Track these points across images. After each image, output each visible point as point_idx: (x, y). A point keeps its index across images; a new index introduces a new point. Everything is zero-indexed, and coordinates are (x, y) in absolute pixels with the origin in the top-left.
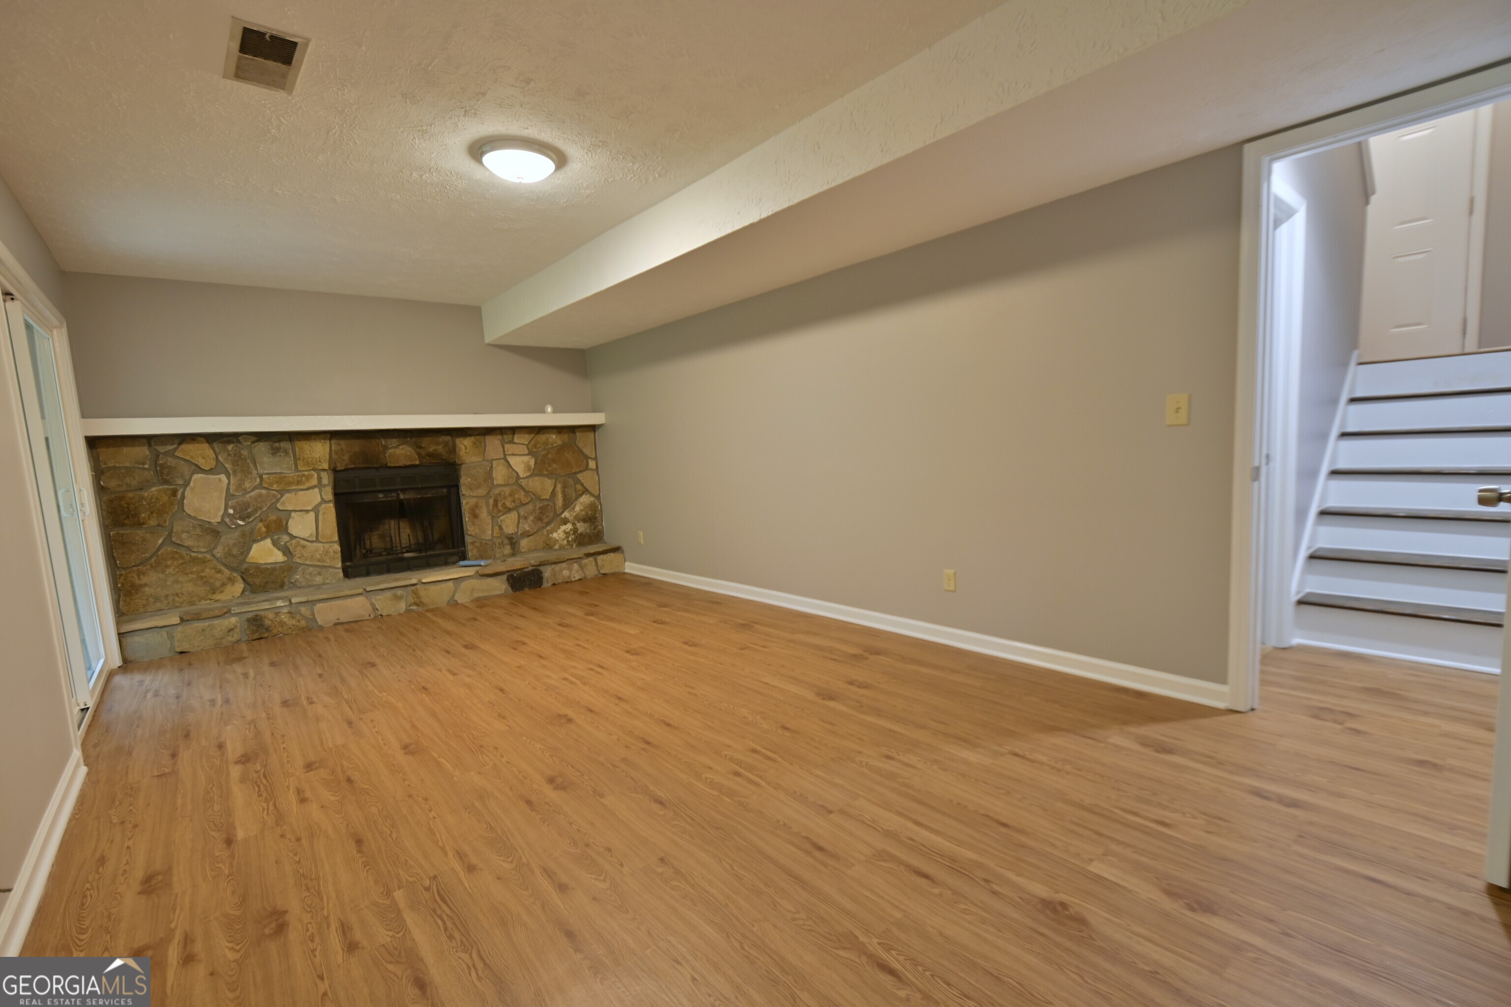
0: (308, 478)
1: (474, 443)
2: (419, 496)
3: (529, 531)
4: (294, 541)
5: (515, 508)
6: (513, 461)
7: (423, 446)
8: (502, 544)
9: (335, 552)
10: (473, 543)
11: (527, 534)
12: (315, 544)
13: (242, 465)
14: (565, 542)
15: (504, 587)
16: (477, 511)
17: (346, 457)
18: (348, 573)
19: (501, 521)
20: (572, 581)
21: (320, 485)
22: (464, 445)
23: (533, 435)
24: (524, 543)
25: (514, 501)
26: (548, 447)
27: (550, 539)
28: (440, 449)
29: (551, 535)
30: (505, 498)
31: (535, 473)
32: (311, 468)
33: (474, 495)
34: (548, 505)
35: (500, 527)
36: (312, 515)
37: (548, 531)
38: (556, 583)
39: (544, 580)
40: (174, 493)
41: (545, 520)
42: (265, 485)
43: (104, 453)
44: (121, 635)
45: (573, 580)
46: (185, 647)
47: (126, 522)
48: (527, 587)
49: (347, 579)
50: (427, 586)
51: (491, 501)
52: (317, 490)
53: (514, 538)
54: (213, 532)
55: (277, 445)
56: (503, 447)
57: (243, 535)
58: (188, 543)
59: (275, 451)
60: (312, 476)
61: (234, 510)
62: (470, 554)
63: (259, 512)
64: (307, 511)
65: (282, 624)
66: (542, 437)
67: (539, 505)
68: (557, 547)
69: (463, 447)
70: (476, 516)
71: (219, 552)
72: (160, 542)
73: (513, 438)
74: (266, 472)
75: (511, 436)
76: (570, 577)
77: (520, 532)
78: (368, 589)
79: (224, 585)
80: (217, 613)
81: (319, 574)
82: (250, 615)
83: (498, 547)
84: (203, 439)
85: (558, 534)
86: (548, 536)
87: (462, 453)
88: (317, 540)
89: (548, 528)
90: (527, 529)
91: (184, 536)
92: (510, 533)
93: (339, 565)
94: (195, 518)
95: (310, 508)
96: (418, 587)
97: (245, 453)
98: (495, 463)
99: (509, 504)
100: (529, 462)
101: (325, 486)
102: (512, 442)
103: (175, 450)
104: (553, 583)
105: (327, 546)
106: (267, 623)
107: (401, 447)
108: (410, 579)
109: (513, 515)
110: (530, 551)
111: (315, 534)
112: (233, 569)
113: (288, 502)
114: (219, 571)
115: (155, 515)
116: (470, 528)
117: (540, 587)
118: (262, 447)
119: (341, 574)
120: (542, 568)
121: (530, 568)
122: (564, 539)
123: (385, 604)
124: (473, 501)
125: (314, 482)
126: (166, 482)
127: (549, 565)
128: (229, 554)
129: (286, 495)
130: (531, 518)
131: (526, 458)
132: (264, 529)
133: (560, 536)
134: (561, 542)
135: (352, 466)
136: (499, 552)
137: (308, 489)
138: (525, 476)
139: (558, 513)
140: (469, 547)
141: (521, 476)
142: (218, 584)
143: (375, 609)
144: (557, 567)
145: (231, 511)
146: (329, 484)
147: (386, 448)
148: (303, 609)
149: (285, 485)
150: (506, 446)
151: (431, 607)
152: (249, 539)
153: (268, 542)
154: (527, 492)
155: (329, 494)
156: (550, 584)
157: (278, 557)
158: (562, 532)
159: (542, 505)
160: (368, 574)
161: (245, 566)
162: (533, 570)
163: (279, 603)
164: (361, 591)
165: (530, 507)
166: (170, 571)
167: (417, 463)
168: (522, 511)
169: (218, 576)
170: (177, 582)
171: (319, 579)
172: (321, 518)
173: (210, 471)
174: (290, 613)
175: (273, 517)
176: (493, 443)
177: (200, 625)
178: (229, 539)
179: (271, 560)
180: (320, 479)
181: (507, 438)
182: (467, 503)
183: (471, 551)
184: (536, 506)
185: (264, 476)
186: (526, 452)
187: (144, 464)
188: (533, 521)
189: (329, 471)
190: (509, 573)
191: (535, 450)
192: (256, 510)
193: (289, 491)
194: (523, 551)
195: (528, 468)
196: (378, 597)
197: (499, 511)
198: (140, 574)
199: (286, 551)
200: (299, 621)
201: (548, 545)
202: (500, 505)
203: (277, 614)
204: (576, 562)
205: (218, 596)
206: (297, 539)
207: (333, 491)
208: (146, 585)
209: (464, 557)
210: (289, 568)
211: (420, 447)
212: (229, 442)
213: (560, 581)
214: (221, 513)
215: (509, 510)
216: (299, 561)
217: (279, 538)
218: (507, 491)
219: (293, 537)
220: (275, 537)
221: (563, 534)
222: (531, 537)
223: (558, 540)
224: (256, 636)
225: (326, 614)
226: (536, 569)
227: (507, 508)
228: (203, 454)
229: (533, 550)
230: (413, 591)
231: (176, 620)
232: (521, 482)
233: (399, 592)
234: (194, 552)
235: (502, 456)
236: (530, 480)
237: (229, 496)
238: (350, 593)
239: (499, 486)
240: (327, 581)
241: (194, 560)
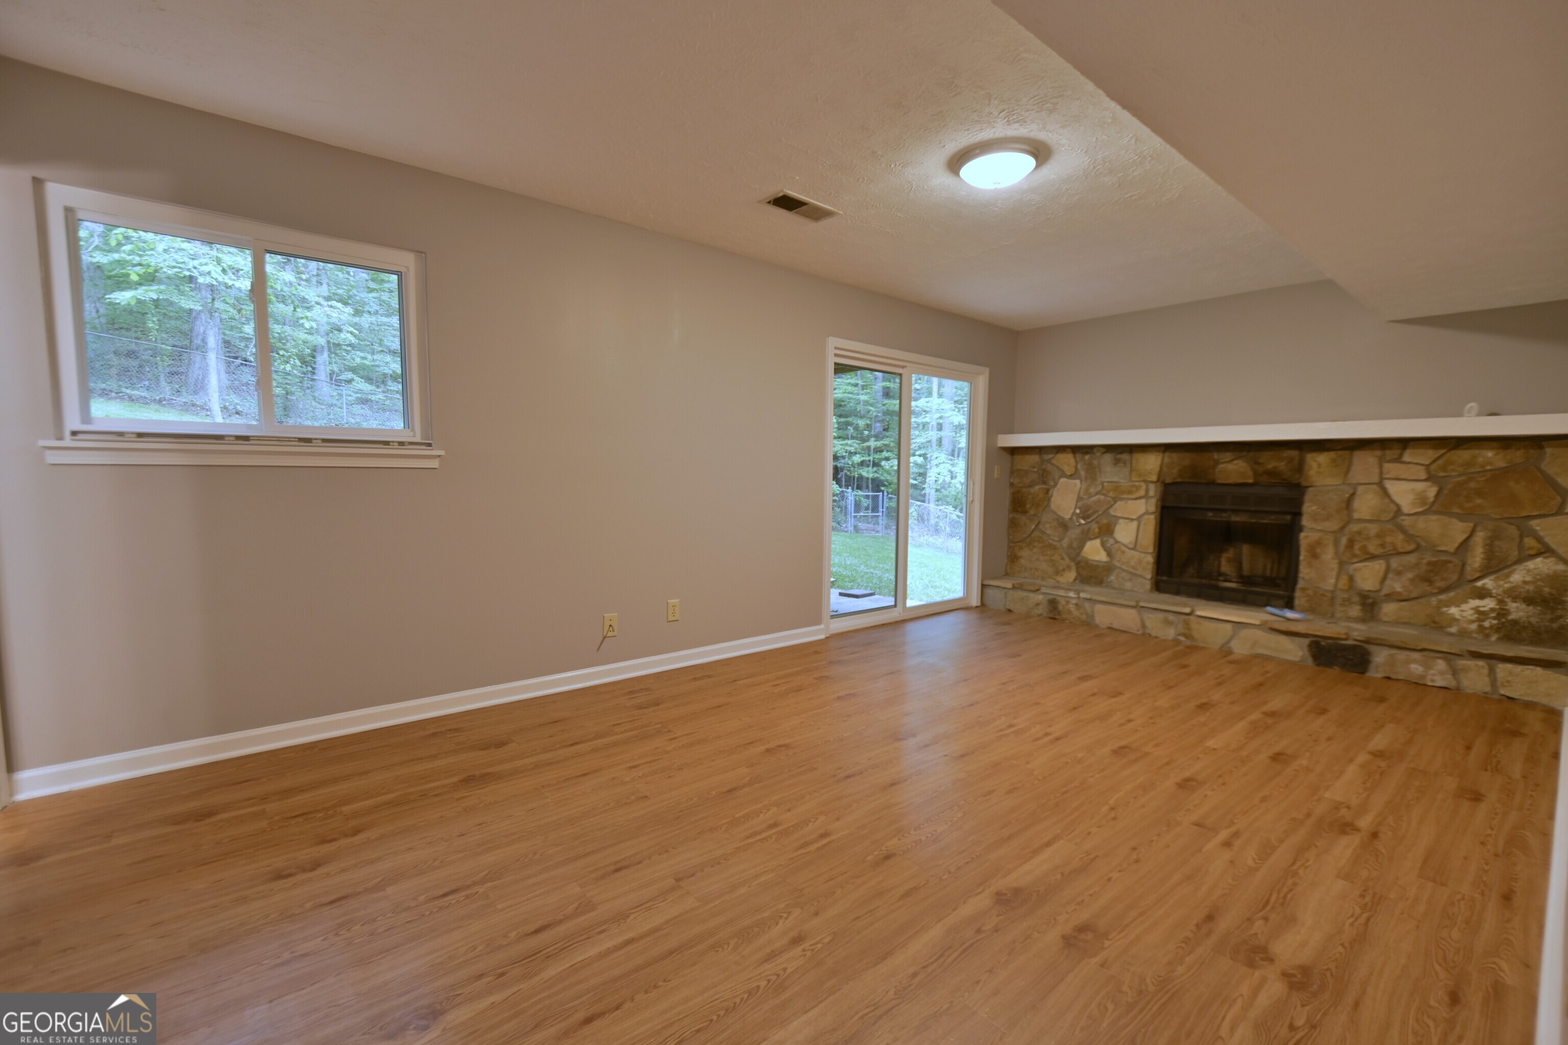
0: (1138, 488)
1: (1334, 461)
2: (1253, 521)
3: (1399, 593)
4: (1117, 545)
5: (1385, 556)
6: (1393, 488)
7: (1261, 461)
8: (1347, 602)
9: (1148, 563)
10: (1303, 589)
11: (1391, 597)
12: (1133, 552)
13: (1092, 473)
14: (1474, 626)
15: (1301, 654)
16: (1318, 550)
17: (1175, 471)
18: (1158, 586)
19: (1355, 570)
20: (1425, 685)
21: (1146, 496)
22: (1317, 462)
23: (1442, 451)
24: (1389, 609)
25: (1383, 546)
26: (1473, 470)
27: (1443, 614)
28: (1282, 466)
29: (1445, 609)
30: (1368, 538)
31: (1434, 508)
32: (1142, 479)
33: (1319, 528)
34: (1450, 562)
35: (1351, 579)
36: (1135, 524)
37: (1440, 601)
38: (1393, 676)
39: (1372, 666)
40: (1047, 491)
41: (1441, 584)
42: (1104, 492)
43: (1017, 458)
44: (983, 586)
45: (1430, 684)
46: (1012, 607)
47: (1019, 509)
48: (1337, 665)
49: (1157, 592)
50: (1202, 621)
51: (1344, 541)
52: (1143, 501)
53: (1369, 598)
54: (1064, 525)
55: (1119, 456)
56: (1381, 467)
57: (1083, 532)
58: (1048, 532)
59: (1117, 462)
60: (1141, 487)
61: (1080, 511)
62: (1297, 602)
63: (1096, 515)
64: (1132, 520)
65: (1069, 612)
66: (1464, 455)
67: (1428, 557)
68: (1453, 630)
69: (1314, 465)
70: (1314, 555)
71: (1065, 542)
72: (1033, 527)
73: (1401, 455)
74: (1107, 480)
75: (1398, 452)
76: (1423, 677)
77: (1384, 592)
78: (1142, 604)
79: (1064, 570)
81: (1130, 580)
82: (1050, 597)
83: (1341, 604)
84: (1069, 450)
85: (1462, 611)
86: (1439, 608)
87: (1312, 473)
88: (1134, 549)
89: (1442, 597)
90: (1399, 590)
91: (1047, 525)
92: (1367, 589)
93: (1149, 576)
94: (1054, 513)
95: (1134, 517)
96: (1191, 618)
97: (1095, 462)
98: (1360, 489)
99: (1373, 548)
100: (1425, 491)
101: (1152, 497)
102: (1398, 460)
103: (1053, 457)
104: (1386, 675)
105: (1143, 555)
106: (1060, 607)
107: (1236, 462)
108: (1185, 605)
109: (1378, 566)
110: (1397, 623)
111: (1134, 542)
112: (1072, 559)
113: (1119, 509)
114: (1063, 559)
115: (1034, 507)
116: (1305, 572)
117: (1363, 673)
118: (1108, 458)
119: (1148, 585)
120: (1372, 648)
121: (1350, 642)
122: (1473, 622)
123: (1154, 624)
124: (1315, 536)
125: (1142, 492)
126: (1044, 483)
127: (1387, 648)
128: (1070, 546)
129: (1119, 503)
130: (1410, 575)
131: (1420, 486)
132: (1097, 530)
133: (1465, 614)
134: (1465, 625)
135: (1180, 480)
136: (1342, 611)
137: (1136, 499)
138: (1412, 512)
139: (1469, 577)
140: (1298, 594)
141: (1406, 509)
142: (1061, 568)
143: (1144, 626)
144: (1402, 655)
145: (1078, 511)
146: (1155, 496)
147: (1217, 463)
148: (1087, 605)
149: (1119, 493)
150: (1387, 466)
151: (1201, 645)
152: (1086, 537)
153: (1097, 542)
154: (1409, 537)
155: (1152, 508)
156: (1379, 675)
157: (1102, 556)
158: (1472, 609)
159: (1435, 559)
160: (1177, 593)
161: (1079, 558)
162: (1354, 647)
163: (1072, 594)
165: (1412, 559)
166: (1036, 550)
167: (1251, 481)
168: (1395, 563)
169: (1062, 562)
170: (1038, 560)
171: (1128, 585)
172: (1142, 527)
173: (1071, 477)
174: (1076, 604)
175: (1105, 521)
176: (1365, 462)
177: (1022, 594)
178: (1074, 533)
179: (1097, 558)
180: (1147, 490)
181: (1390, 454)
182: (1306, 537)
183: (1300, 598)
184: (1423, 559)
185: (1105, 484)
186: (1423, 476)
187: (1034, 468)
188: (1412, 580)
189: (1159, 484)
190: (1314, 639)
191: (1442, 474)
192: (1095, 512)
193: (1122, 499)
194: (1385, 619)
195: (1421, 499)
196: (1150, 616)
197: (1355, 556)
198: (1021, 548)
199: (1109, 554)
200: (1081, 614)
201: (1434, 622)
202: (1357, 547)
203: (1068, 602)
204: (1444, 659)
205: (1059, 578)
206: (1119, 544)
207: (1159, 503)
208: (1022, 557)
209: (1289, 604)
210: (1108, 568)
211: (1257, 463)
212: (1087, 453)
213: (1401, 677)
214: (1072, 511)
215: (1373, 557)
216: (1118, 564)
217: (1107, 540)
218: (1373, 529)
219: (1117, 542)
220: (1105, 539)
221: (1472, 612)
222: (1403, 603)
223: (1457, 620)
224: (1051, 615)
225: (1104, 616)
226: (1360, 646)
227: (1368, 553)
228: (1067, 462)
229: (1405, 623)
230: (1185, 621)
231: (1009, 585)
232: (1403, 520)
233: (1171, 617)
234: (1051, 539)
235: (1376, 479)
236: (1422, 518)
237: (1079, 499)
238: (1126, 603)
239: (1360, 521)
240: (1135, 589)
241: (1051, 547)
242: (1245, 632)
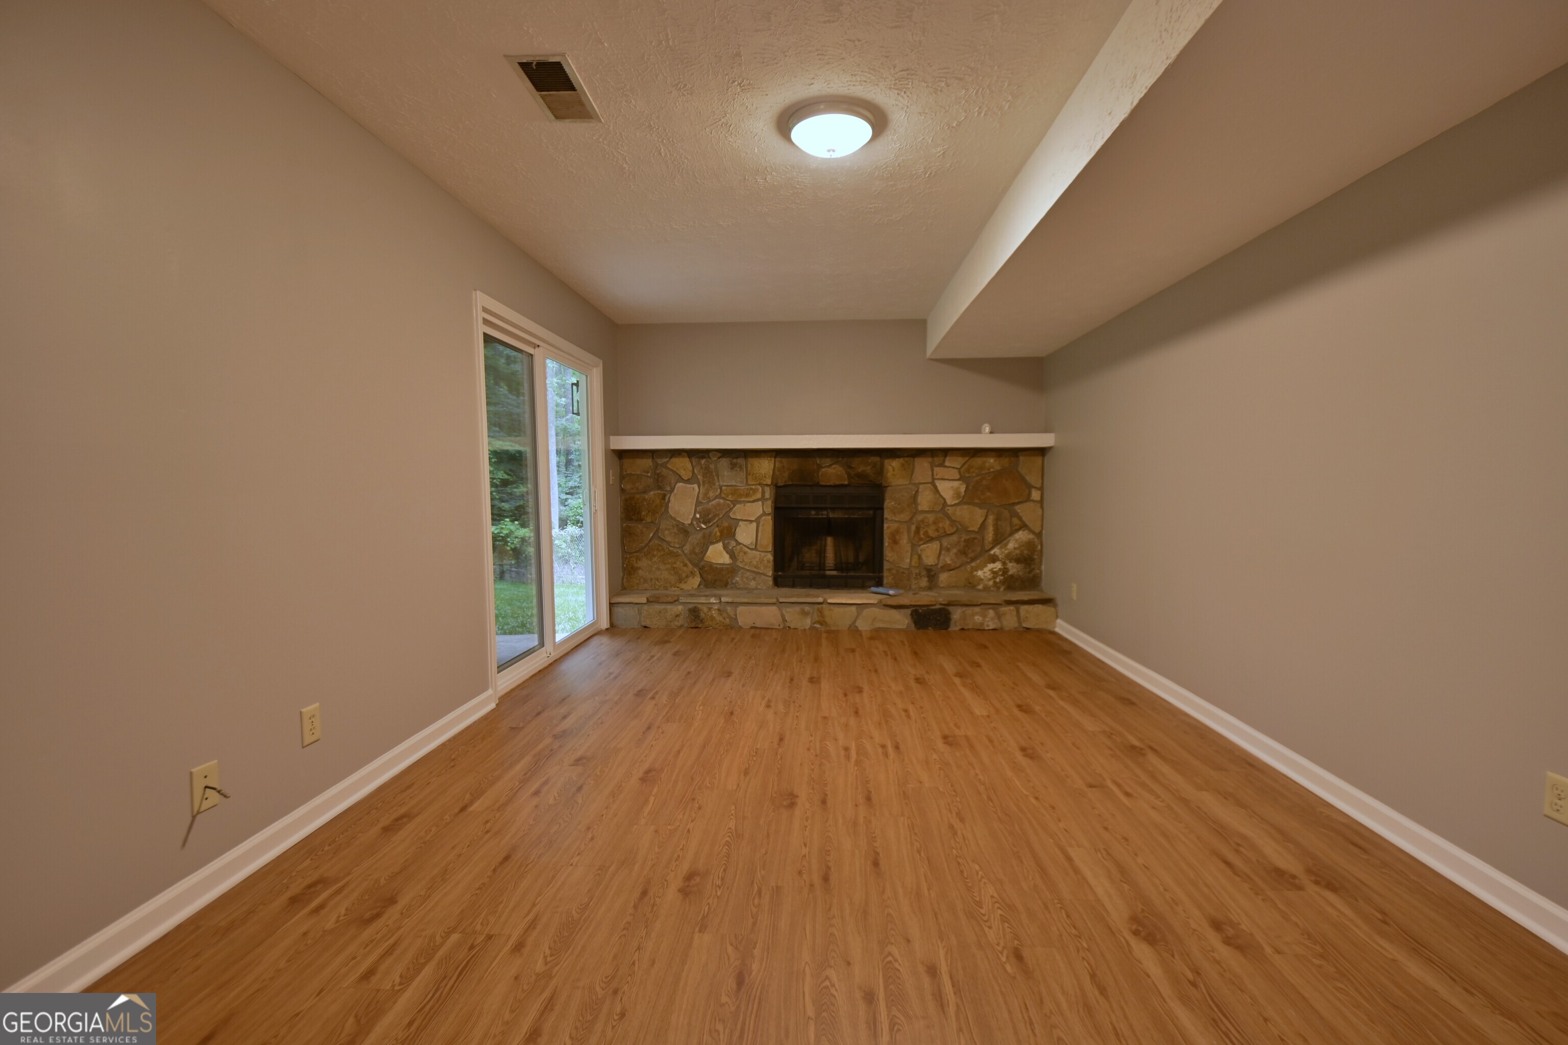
0: (755, 491)
1: (903, 465)
2: (846, 516)
3: (950, 565)
4: (738, 547)
5: (938, 538)
6: (942, 486)
7: (853, 466)
8: (919, 575)
9: (768, 561)
10: (889, 570)
11: (947, 568)
12: (754, 552)
13: (710, 477)
14: (991, 583)
15: (907, 622)
16: (897, 537)
17: (786, 475)
18: (778, 582)
19: (921, 550)
20: (984, 630)
21: (763, 499)
22: (893, 466)
23: (967, 458)
24: (944, 577)
25: (937, 530)
26: (984, 472)
27: (974, 576)
28: (868, 469)
29: (975, 573)
30: (928, 526)
31: (965, 500)
32: (758, 483)
33: (897, 519)
34: (975, 538)
35: (920, 557)
36: (754, 524)
37: (972, 568)
38: (966, 627)
39: (952, 622)
40: (664, 496)
41: (971, 555)
42: (723, 496)
43: (627, 462)
44: (611, 605)
45: (986, 628)
46: (648, 623)
47: (633, 517)
48: (931, 627)
49: (776, 587)
50: (832, 607)
51: (913, 528)
52: (760, 503)
53: (933, 571)
54: (684, 531)
55: (735, 461)
56: (932, 471)
57: (704, 537)
58: (668, 539)
59: (733, 466)
60: (757, 490)
61: (700, 515)
62: (885, 581)
63: (717, 519)
64: (751, 521)
65: (712, 618)
66: (978, 461)
67: (964, 537)
68: (980, 587)
69: (890, 469)
70: (895, 542)
71: (687, 548)
72: (651, 535)
73: (944, 461)
74: (725, 484)
75: (942, 459)
76: (982, 624)
77: (940, 565)
78: (781, 600)
79: (687, 577)
80: (670, 599)
81: (754, 579)
82: (691, 606)
83: (915, 578)
84: (685, 454)
85: (984, 573)
86: (972, 572)
87: (889, 475)
88: (755, 549)
89: (973, 564)
90: (949, 562)
91: (666, 532)
92: (930, 564)
93: (770, 574)
94: (674, 519)
95: (754, 519)
96: (824, 606)
97: (712, 466)
98: (921, 487)
99: (931, 533)
100: (959, 488)
101: (767, 499)
102: (942, 465)
103: (667, 462)
104: (962, 627)
105: (763, 554)
106: (702, 615)
107: (833, 466)
108: (818, 597)
109: (935, 545)
110: (950, 587)
111: (754, 543)
112: (695, 565)
113: (739, 511)
114: (686, 565)
115: (650, 514)
116: (889, 555)
117: (946, 629)
118: (725, 462)
119: (770, 582)
120: (951, 609)
121: (938, 607)
122: (990, 580)
123: (793, 617)
124: (894, 526)
125: (759, 495)
126: (659, 488)
127: (959, 607)
128: (693, 552)
129: (738, 506)
130: (955, 551)
131: (956, 484)
132: (718, 534)
133: (986, 575)
134: (987, 583)
135: (790, 483)
136: (916, 584)
137: (754, 501)
138: (953, 504)
139: (987, 548)
140: (885, 574)
141: (949, 502)
142: (684, 575)
143: (784, 620)
144: (969, 611)
145: (698, 516)
146: (770, 498)
147: (820, 467)
148: (729, 609)
149: (738, 497)
150: (936, 469)
151: (833, 628)
152: (708, 541)
153: (720, 546)
154: (953, 522)
155: (769, 508)
156: (957, 628)
157: (726, 559)
158: (990, 570)
159: (968, 537)
160: (793, 586)
161: (702, 563)
162: (940, 609)
163: (713, 600)
164: (774, 601)
165: (955, 538)
166: (655, 559)
167: (846, 483)
168: (945, 542)
169: (685, 568)
170: (658, 569)
171: (753, 584)
172: (760, 528)
173: (688, 481)
174: (719, 610)
175: (726, 524)
176: (922, 466)
177: (658, 607)
178: (695, 538)
179: (721, 561)
180: (763, 493)
181: (937, 460)
182: (888, 528)
183: (887, 578)
184: (961, 538)
185: (723, 488)
186: (958, 477)
187: (648, 472)
188: (956, 554)
189: (772, 486)
190: (914, 608)
191: (967, 475)
192: (715, 516)
193: (740, 502)
194: (941, 586)
195: (957, 494)
196: (788, 610)
197: (921, 539)
198: (638, 559)
199: (732, 555)
200: (724, 618)
201: (970, 583)
202: (922, 532)
203: (710, 609)
204: (993, 609)
205: (683, 586)
206: (742, 545)
207: (773, 504)
208: (640, 568)
209: (880, 583)
210: (732, 570)
211: (850, 467)
212: (703, 457)
213: (970, 627)
214: (691, 517)
215: (932, 539)
216: (741, 565)
217: (728, 543)
218: (931, 518)
219: (738, 543)
220: (726, 542)
221: (989, 573)
222: (952, 572)
223: (982, 580)
224: (693, 625)
225: (746, 616)
226: (944, 609)
227: (929, 537)
228: (683, 466)
229: (953, 587)
230: (818, 609)
231: (644, 600)
232: (948, 510)
233: (807, 608)
234: (671, 547)
235: (930, 480)
236: (958, 508)
237: (698, 503)
238: (766, 601)
239: (923, 512)
240: (759, 587)
241: (671, 554)
242: (867, 612)
